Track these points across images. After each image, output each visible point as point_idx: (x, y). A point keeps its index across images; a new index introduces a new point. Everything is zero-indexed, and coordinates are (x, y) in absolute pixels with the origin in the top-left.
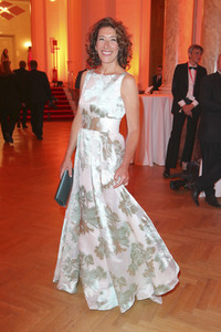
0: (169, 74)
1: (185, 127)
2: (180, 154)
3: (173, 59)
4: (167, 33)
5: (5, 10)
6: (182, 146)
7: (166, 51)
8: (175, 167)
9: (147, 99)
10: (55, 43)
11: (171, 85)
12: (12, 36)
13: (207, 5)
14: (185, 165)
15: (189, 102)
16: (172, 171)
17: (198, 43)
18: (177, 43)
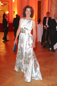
0: (42, 19)
1: (46, 32)
2: (45, 39)
3: (43, 16)
4: (42, 9)
5: (2, 4)
7: (41, 14)
9: (37, 25)
10: (14, 12)
11: (42, 22)
12: (4, 11)
13: (51, 2)
14: (46, 41)
15: (46, 26)
16: (43, 43)
17: (49, 12)
18: (44, 12)
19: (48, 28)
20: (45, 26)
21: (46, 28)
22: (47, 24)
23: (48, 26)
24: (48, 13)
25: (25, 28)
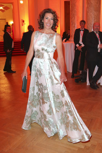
0: (72, 33)
1: (80, 55)
2: (79, 68)
3: (74, 27)
5: (1, 8)
6: (79, 64)
7: (71, 23)
8: (76, 73)
9: (65, 44)
10: (23, 21)
11: (73, 38)
12: (5, 19)
13: (88, 3)
14: (81, 72)
15: (80, 45)
16: (75, 75)
17: (85, 20)
18: (76, 20)
19: (82, 48)
20: (78, 45)
21: (80, 49)
22: (81, 42)
23: (83, 45)
24: (83, 22)
25: (43, 49)
